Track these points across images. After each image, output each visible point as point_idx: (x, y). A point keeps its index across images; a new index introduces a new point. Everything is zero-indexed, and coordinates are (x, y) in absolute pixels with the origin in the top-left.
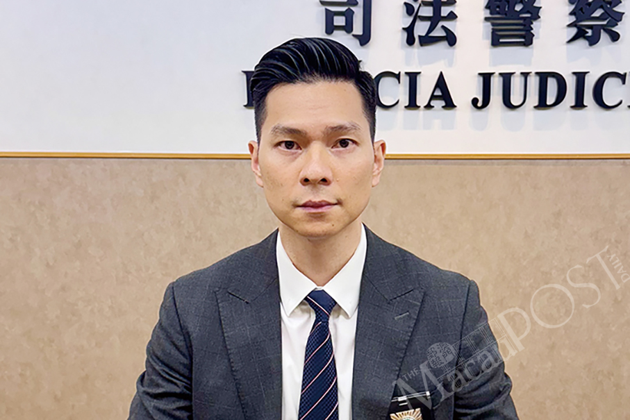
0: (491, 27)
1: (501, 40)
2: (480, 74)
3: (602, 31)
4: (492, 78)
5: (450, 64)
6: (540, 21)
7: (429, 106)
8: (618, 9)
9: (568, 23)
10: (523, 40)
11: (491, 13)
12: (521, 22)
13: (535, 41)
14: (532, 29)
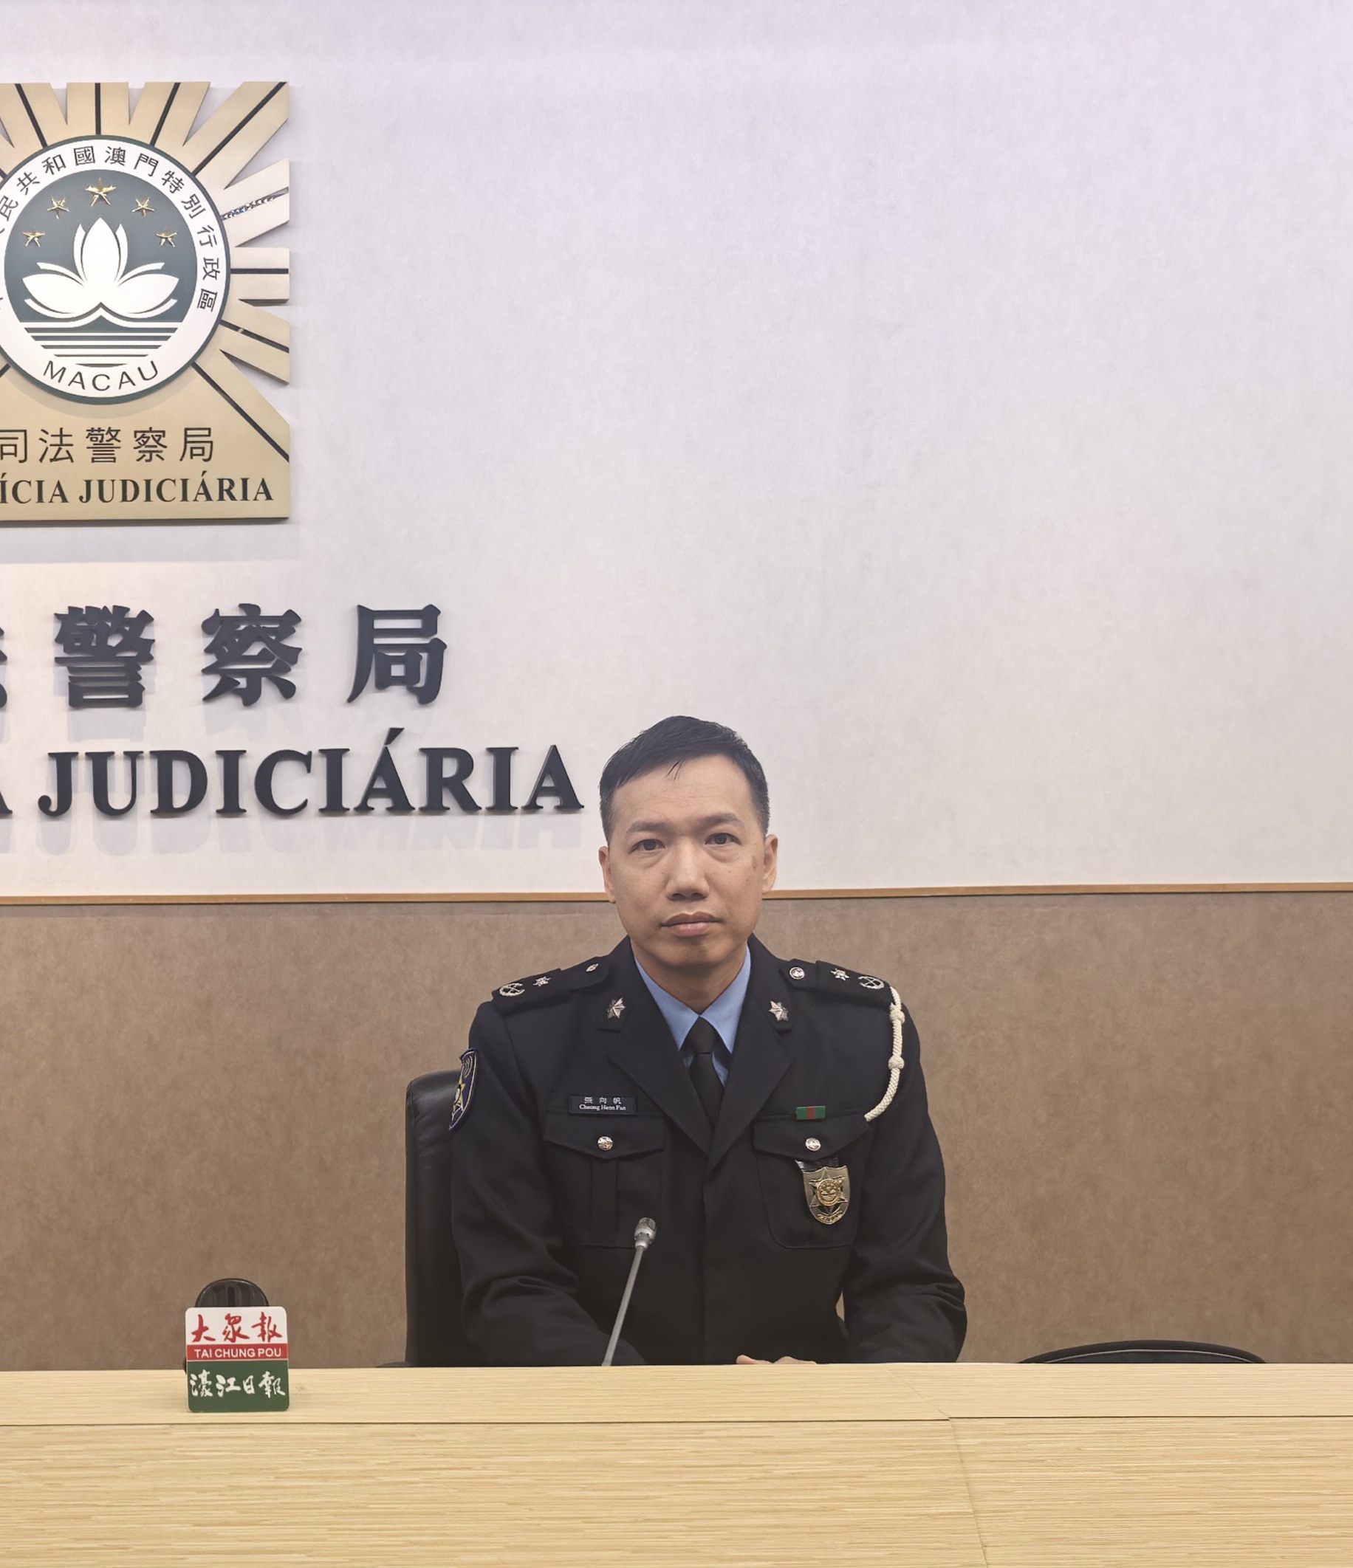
0: (67, 673)
1: (85, 697)
2: (51, 755)
3: (264, 679)
4: (73, 763)
6: (155, 664)
8: (291, 642)
9: (204, 667)
10: (126, 696)
11: (65, 651)
12: (121, 665)
13: (147, 698)
14: (140, 678)
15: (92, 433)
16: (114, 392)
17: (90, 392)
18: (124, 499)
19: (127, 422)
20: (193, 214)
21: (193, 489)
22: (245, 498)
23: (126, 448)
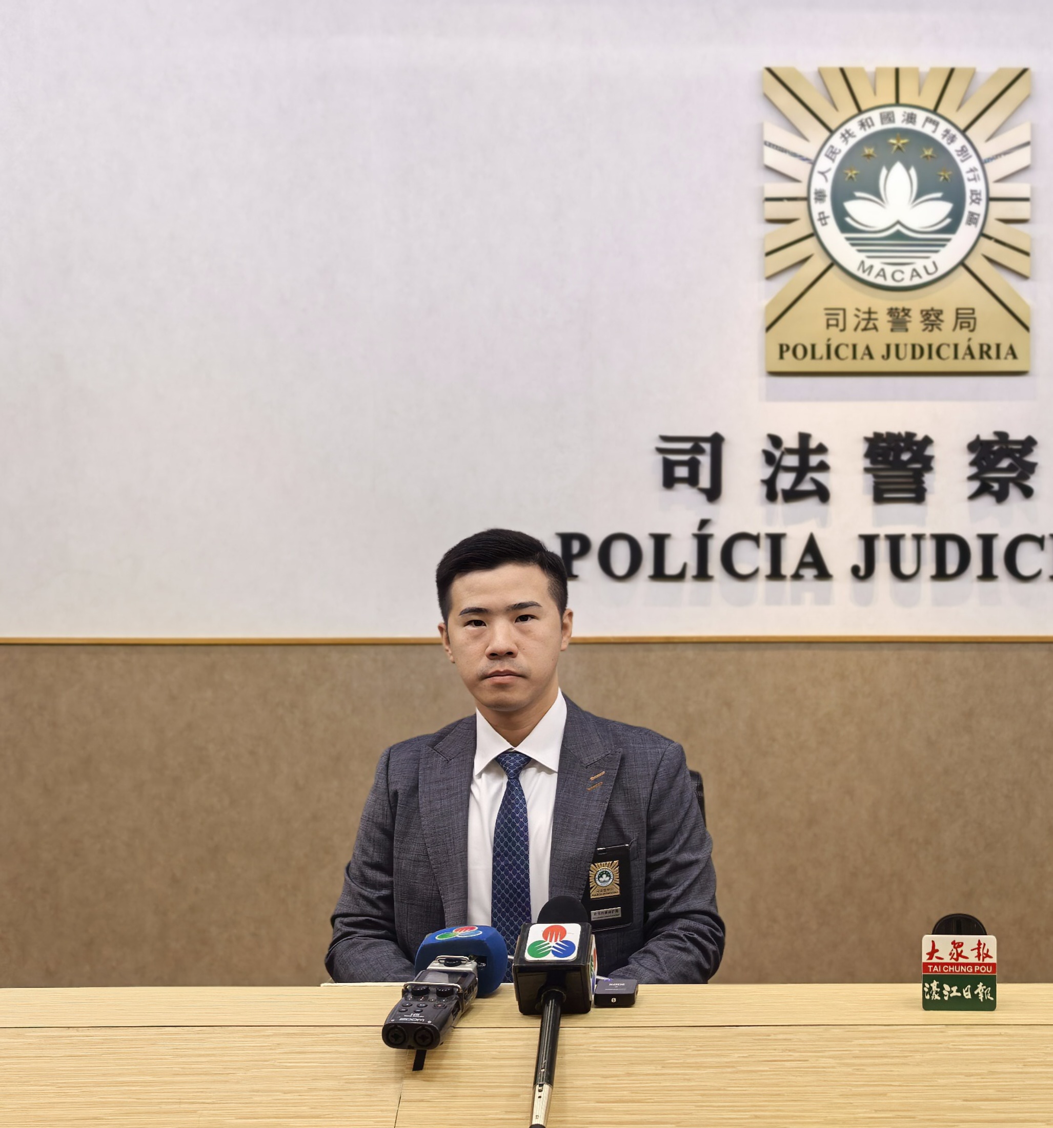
0: (872, 479)
1: (885, 496)
2: (860, 536)
3: (1011, 485)
4: (876, 542)
5: (824, 523)
6: (934, 473)
7: (797, 576)
8: (1030, 458)
9: (969, 475)
10: (913, 495)
11: (872, 462)
12: (910, 473)
13: (929, 497)
14: (923, 482)
15: (892, 312)
16: (907, 283)
17: (890, 282)
18: (914, 357)
19: (916, 303)
20: (963, 159)
21: (962, 351)
22: (998, 357)
23: (915, 322)
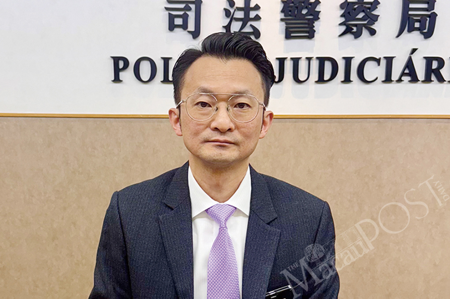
0: (285, 25)
1: (292, 35)
2: (277, 58)
3: (363, 28)
4: (285, 62)
6: (320, 21)
8: (375, 13)
9: (340, 23)
10: (307, 34)
11: (285, 16)
12: (307, 21)
13: (316, 35)
14: (314, 27)
